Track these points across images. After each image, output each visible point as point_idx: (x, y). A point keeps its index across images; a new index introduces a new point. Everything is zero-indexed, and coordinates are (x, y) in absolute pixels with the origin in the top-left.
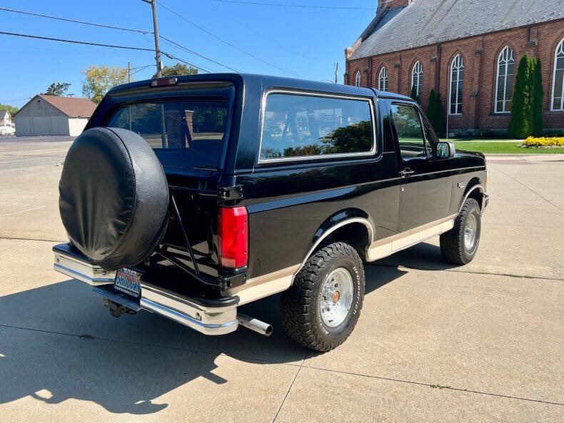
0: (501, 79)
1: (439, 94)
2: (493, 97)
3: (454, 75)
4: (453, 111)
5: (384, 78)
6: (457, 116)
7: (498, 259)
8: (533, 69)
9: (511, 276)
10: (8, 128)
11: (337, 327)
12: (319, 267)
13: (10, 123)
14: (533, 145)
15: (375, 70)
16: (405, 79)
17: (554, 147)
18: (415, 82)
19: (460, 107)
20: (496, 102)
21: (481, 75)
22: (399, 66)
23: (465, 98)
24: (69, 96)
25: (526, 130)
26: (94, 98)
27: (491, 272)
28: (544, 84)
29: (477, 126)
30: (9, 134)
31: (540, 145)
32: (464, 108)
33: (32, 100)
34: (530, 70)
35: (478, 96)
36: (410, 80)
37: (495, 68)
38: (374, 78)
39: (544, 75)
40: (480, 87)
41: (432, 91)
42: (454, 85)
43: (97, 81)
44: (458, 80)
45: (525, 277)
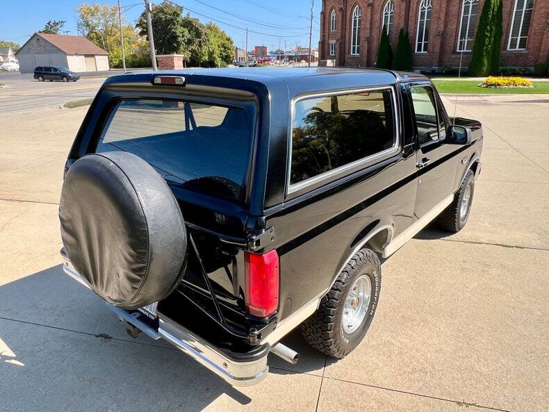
0: (465, 19)
1: (407, 33)
2: (457, 35)
3: (423, 14)
4: (419, 49)
5: (357, 17)
6: (423, 55)
7: (486, 224)
8: (496, 10)
9: (503, 245)
10: (13, 64)
11: (355, 332)
12: (344, 284)
13: (14, 59)
14: (491, 85)
15: (349, 8)
16: (377, 17)
17: (511, 86)
18: (386, 21)
19: (426, 45)
20: (459, 41)
21: (447, 14)
22: (371, 5)
23: (431, 37)
24: (66, 34)
25: (485, 69)
26: (88, 35)
27: (483, 241)
28: (504, 24)
29: (440, 63)
30: (14, 70)
31: (499, 85)
32: (430, 47)
33: (32, 38)
34: (493, 10)
35: (443, 36)
36: (381, 19)
37: (460, 8)
38: (348, 16)
39: (505, 16)
40: (445, 26)
41: (402, 30)
42: (422, 24)
43: (90, 18)
44: (425, 20)
45: (516, 247)
